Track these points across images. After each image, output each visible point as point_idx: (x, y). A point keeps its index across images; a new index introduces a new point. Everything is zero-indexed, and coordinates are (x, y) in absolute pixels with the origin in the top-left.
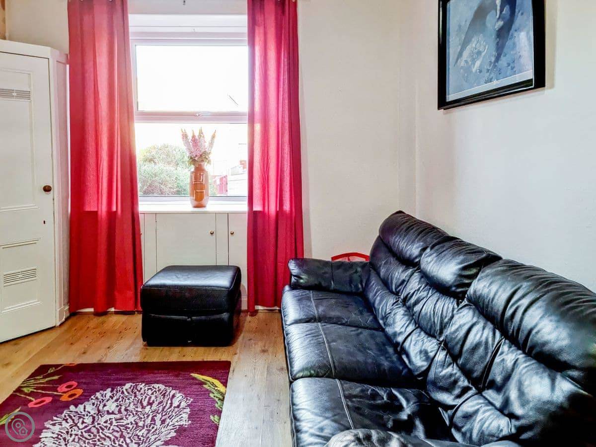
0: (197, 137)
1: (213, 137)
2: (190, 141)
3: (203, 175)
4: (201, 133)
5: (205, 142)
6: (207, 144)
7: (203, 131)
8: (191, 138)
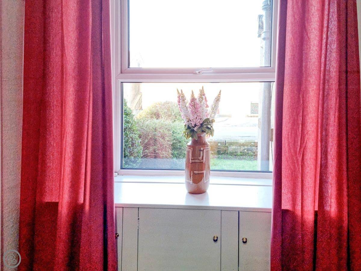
0: (197, 101)
1: (218, 100)
2: (188, 105)
3: (203, 151)
4: (202, 94)
5: (207, 106)
6: (209, 109)
7: (205, 92)
8: (189, 101)
